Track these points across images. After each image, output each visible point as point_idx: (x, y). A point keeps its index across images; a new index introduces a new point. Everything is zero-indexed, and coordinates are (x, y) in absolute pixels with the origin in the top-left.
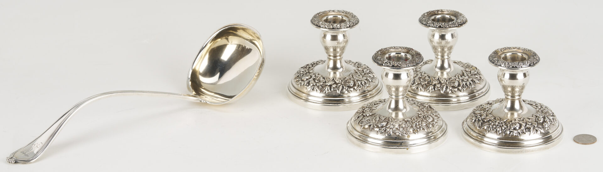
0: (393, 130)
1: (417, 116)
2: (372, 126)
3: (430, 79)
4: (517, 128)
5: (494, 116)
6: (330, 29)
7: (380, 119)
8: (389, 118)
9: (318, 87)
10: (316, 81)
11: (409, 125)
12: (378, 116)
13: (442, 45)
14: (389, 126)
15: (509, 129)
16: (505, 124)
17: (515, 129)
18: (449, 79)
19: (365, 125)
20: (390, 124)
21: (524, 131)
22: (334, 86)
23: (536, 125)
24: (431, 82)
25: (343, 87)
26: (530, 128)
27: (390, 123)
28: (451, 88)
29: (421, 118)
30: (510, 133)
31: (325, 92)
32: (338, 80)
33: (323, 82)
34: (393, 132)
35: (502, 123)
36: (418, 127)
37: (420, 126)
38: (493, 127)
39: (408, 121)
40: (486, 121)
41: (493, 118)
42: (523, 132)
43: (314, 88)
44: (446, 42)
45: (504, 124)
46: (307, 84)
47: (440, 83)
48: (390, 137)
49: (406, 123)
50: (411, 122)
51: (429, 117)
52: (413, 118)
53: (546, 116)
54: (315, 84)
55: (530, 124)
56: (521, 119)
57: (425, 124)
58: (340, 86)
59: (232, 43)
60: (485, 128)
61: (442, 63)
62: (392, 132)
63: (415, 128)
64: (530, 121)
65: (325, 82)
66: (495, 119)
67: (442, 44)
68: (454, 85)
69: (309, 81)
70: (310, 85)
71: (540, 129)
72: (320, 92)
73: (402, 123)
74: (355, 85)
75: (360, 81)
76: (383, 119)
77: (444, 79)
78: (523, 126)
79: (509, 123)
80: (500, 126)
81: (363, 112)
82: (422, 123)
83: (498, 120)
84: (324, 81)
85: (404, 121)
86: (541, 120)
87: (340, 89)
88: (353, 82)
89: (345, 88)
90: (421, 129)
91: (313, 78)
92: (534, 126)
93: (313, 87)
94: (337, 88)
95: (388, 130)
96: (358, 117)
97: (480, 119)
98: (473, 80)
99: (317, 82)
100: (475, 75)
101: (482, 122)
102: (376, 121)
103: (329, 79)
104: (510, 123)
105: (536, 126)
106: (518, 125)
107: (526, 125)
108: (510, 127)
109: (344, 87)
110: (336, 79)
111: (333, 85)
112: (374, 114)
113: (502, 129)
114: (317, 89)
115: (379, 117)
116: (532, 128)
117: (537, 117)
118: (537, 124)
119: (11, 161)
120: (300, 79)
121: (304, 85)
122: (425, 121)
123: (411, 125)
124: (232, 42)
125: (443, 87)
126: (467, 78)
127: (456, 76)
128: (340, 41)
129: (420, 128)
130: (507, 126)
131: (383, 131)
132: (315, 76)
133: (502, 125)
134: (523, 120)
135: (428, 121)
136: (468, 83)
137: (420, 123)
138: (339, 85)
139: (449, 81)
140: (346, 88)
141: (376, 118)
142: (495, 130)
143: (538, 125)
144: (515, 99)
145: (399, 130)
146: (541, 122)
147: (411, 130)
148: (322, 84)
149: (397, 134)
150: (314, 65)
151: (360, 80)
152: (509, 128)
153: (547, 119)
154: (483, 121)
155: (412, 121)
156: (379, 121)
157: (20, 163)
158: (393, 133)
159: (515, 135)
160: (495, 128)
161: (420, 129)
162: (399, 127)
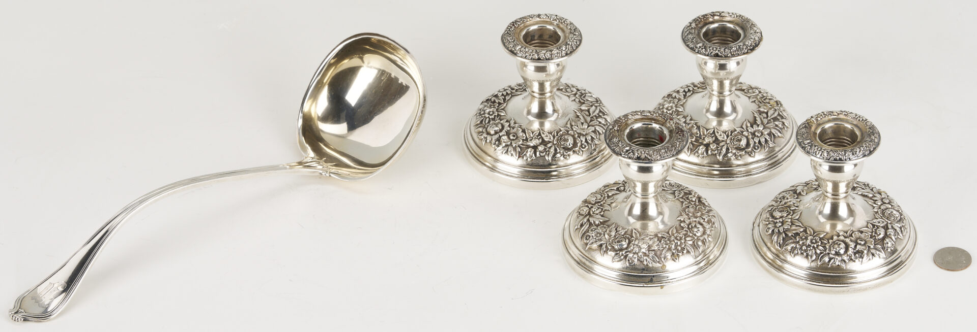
0: (638, 256)
1: (678, 226)
2: (604, 246)
3: (700, 133)
4: (842, 252)
5: (805, 224)
6: (534, 59)
7: (616, 232)
8: (632, 231)
9: (515, 149)
10: (512, 138)
11: (664, 246)
12: (614, 226)
13: (720, 77)
14: (632, 248)
15: (829, 254)
16: (822, 243)
17: (837, 254)
18: (732, 132)
19: (593, 243)
20: (634, 245)
21: (853, 257)
22: (541, 148)
23: (872, 244)
24: (701, 138)
25: (556, 150)
26: (862, 252)
27: (633, 243)
28: (734, 151)
29: (684, 229)
30: (829, 261)
31: (527, 160)
32: (547, 136)
33: (523, 140)
34: (638, 260)
35: (816, 242)
36: (680, 248)
37: (683, 246)
38: (801, 248)
39: (663, 237)
40: (790, 235)
41: (802, 230)
42: (852, 259)
43: (508, 149)
44: (726, 72)
45: (820, 244)
46: (496, 141)
47: (717, 141)
48: (633, 267)
49: (660, 242)
50: (669, 240)
51: (698, 228)
52: (671, 230)
53: (890, 223)
54: (509, 143)
55: (863, 243)
56: (848, 233)
57: (691, 242)
58: (550, 147)
59: (369, 65)
60: (789, 248)
61: (719, 106)
62: (636, 260)
63: (674, 251)
64: (862, 236)
65: (527, 139)
66: (805, 231)
67: (720, 75)
68: (739, 145)
69: (500, 137)
70: (501, 144)
71: (878, 252)
72: (517, 157)
73: (654, 243)
74: (575, 144)
75: (583, 135)
76: (623, 233)
77: (723, 132)
78: (850, 249)
79: (829, 243)
80: (814, 247)
81: (589, 214)
82: (686, 240)
83: (810, 236)
84: (524, 138)
85: (657, 238)
86: (880, 234)
87: (551, 155)
88: (572, 139)
89: (558, 151)
90: (685, 252)
91: (505, 129)
92: (869, 247)
93: (506, 149)
94: (546, 151)
95: (631, 255)
96: (582, 225)
97: (781, 230)
98: (770, 132)
99: (513, 140)
100: (775, 119)
101: (784, 235)
102: (610, 236)
103: (533, 133)
104: (831, 241)
105: (872, 247)
106: (843, 245)
107: (856, 246)
108: (830, 250)
109: (558, 149)
110: (543, 134)
111: (539, 147)
112: (607, 221)
113: (816, 252)
114: (512, 152)
115: (616, 229)
116: (865, 252)
117: (874, 226)
118: (875, 242)
119: (16, 319)
120: (484, 130)
121: (490, 142)
122: (691, 235)
123: (667, 246)
124: (368, 63)
125: (721, 149)
126: (761, 128)
127: (743, 126)
128: (551, 73)
129: (683, 249)
130: (824, 247)
131: (622, 257)
132: (509, 126)
133: (818, 246)
134: (851, 235)
135: (695, 235)
136: (763, 140)
137: (683, 241)
138: (549, 145)
139: (731, 136)
140: (561, 151)
141: (610, 231)
142: (805, 254)
143: (875, 245)
144: (839, 199)
145: (648, 256)
146: (881, 236)
147: (669, 255)
148: (521, 143)
149: (645, 263)
150: (507, 98)
151: (584, 133)
152: (827, 251)
153: (890, 231)
154: (786, 235)
155: (670, 237)
156: (615, 236)
157: (31, 321)
158: (639, 262)
159: (837, 263)
160: (806, 251)
161: (683, 252)
162: (649, 251)
